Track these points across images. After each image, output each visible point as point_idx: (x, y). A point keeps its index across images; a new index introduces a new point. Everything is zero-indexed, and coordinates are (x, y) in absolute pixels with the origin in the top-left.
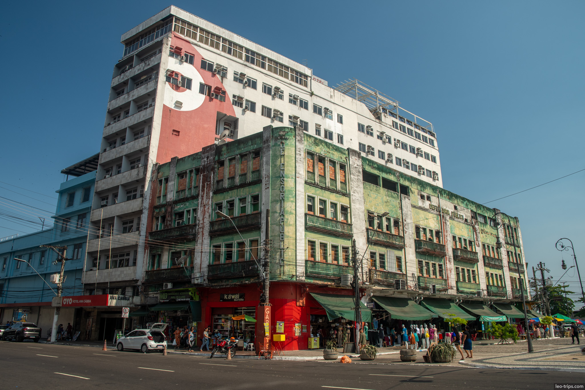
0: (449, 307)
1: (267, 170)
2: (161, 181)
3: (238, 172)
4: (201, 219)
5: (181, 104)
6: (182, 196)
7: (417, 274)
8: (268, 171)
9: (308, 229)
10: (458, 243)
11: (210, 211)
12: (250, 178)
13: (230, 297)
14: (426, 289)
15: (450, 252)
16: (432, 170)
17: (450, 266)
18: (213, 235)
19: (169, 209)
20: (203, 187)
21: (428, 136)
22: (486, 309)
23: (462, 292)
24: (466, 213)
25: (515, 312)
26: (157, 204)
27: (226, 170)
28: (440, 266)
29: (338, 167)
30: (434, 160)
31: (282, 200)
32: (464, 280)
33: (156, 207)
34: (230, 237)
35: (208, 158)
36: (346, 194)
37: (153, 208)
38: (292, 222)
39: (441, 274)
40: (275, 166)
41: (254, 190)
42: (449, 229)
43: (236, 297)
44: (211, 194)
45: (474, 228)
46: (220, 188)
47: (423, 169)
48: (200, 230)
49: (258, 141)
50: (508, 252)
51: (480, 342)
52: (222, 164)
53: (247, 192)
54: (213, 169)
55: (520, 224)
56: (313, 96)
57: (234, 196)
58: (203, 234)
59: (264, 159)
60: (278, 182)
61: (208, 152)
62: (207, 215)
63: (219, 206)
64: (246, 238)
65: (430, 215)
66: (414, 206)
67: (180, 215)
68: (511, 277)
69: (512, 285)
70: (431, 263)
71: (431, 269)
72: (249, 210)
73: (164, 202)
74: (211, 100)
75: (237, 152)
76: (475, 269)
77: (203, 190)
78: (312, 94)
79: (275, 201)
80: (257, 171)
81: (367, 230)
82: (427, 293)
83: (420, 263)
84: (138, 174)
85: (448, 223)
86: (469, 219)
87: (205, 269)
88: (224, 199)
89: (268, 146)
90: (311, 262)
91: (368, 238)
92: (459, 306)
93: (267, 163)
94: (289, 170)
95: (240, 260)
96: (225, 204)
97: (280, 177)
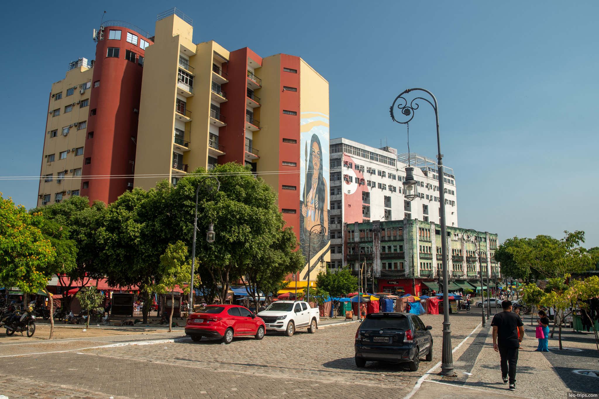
0: (464, 283)
1: (405, 237)
2: (349, 232)
3: (392, 235)
4: (375, 251)
5: (350, 191)
6: (363, 240)
7: (452, 270)
8: (407, 237)
9: (421, 258)
10: (468, 254)
11: (380, 249)
12: (398, 238)
13: (392, 283)
14: (456, 276)
15: (465, 259)
16: (452, 200)
17: (465, 265)
18: (382, 259)
19: (357, 245)
20: (375, 238)
21: (450, 179)
22: (479, 283)
23: (469, 276)
24: (473, 239)
25: (491, 284)
26: (348, 241)
27: (386, 233)
28: (461, 265)
29: (428, 231)
30: (453, 193)
31: (413, 249)
32: (470, 271)
33: (349, 243)
34: (390, 260)
35: (376, 226)
36: (430, 242)
37: (346, 243)
38: (416, 257)
39: (461, 269)
40: (410, 235)
41: (401, 243)
42: (465, 248)
43: (395, 283)
44: (379, 242)
45: (476, 245)
46: (383, 240)
47: (447, 200)
48: (375, 256)
49: (401, 223)
50: (491, 254)
51: (476, 298)
52: (384, 230)
53: (398, 244)
54: (379, 231)
55: (498, 237)
56: (398, 171)
57: (392, 244)
58: (377, 258)
59: (405, 232)
60: (411, 242)
61: (375, 223)
62: (378, 250)
63: (384, 248)
64: (398, 262)
65: (458, 243)
66: (452, 240)
67: (363, 248)
68: (491, 266)
69: (491, 270)
70: (457, 264)
71: (457, 267)
72: (398, 251)
73: (353, 241)
74: (360, 185)
75: (391, 226)
76: (475, 265)
77: (375, 240)
78: (397, 170)
79: (410, 249)
80: (402, 236)
81: (437, 255)
82: (456, 278)
83: (454, 265)
84: (337, 227)
85: (465, 245)
86: (474, 241)
87: (380, 272)
88: (386, 245)
89: (406, 227)
90: (421, 271)
91: (437, 258)
92: (468, 282)
93: (406, 234)
94: (414, 237)
95: (395, 269)
96: (387, 247)
97: (411, 240)
